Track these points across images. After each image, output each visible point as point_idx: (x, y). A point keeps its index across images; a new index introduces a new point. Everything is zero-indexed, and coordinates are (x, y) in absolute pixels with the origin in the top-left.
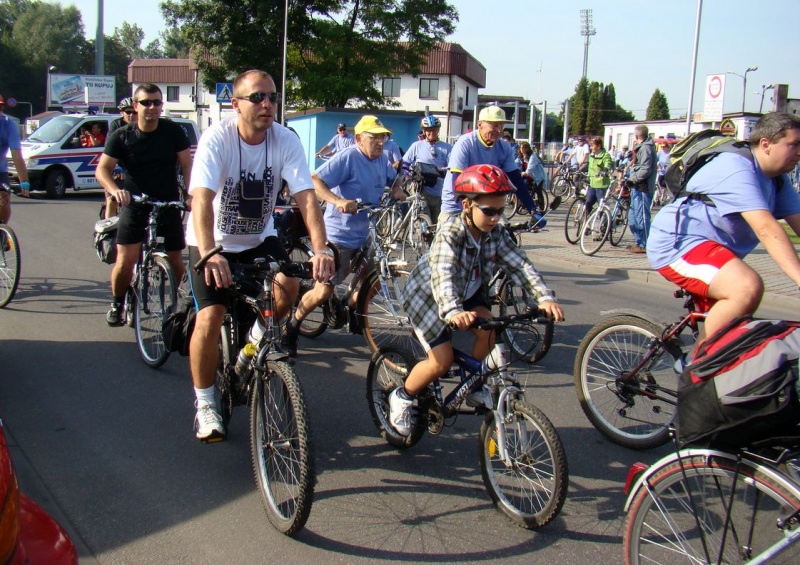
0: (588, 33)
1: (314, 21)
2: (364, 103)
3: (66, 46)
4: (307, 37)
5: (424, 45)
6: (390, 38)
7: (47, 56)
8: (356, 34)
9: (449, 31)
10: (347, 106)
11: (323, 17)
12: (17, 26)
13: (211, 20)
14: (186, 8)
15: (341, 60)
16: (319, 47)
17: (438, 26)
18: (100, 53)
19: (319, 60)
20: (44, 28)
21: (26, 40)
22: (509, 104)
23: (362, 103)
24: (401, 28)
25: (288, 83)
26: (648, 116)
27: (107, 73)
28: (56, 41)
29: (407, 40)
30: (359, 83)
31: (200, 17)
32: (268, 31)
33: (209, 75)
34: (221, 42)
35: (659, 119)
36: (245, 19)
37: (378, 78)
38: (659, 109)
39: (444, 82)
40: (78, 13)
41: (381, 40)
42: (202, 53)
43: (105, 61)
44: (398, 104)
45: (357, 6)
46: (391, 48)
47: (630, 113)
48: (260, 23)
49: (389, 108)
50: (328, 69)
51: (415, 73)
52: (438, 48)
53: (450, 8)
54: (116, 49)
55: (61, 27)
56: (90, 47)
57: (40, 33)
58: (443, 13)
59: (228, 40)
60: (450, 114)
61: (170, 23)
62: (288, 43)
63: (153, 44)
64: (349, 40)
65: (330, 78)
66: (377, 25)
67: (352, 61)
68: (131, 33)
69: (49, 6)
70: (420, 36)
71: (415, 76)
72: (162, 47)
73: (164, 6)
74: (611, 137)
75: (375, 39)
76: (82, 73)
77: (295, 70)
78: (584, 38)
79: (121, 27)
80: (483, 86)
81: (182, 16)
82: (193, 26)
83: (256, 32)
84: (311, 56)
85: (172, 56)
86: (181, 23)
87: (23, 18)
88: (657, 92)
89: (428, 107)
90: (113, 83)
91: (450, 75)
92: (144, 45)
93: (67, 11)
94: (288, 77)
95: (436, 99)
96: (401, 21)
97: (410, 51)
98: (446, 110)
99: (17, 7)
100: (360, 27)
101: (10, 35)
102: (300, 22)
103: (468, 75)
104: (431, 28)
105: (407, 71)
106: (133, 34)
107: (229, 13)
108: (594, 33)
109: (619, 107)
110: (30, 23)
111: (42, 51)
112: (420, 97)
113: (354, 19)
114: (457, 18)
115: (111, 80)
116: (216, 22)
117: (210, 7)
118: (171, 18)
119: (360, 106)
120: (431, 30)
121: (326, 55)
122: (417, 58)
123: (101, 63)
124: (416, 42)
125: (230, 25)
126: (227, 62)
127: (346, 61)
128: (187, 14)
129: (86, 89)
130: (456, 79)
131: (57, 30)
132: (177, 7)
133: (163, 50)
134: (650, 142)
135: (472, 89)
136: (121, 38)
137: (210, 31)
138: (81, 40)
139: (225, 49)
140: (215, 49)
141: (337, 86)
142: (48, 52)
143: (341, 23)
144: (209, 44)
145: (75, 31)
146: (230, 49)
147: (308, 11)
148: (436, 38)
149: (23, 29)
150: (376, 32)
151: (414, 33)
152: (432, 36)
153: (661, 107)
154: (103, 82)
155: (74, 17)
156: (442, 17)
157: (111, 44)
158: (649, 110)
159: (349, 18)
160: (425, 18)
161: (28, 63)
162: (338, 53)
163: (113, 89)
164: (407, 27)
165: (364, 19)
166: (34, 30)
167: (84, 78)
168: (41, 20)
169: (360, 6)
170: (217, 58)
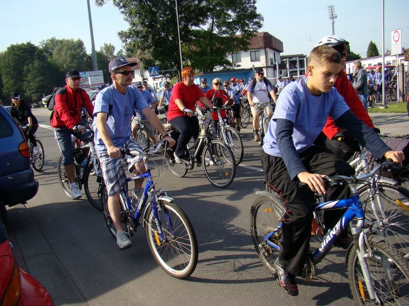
0: (333, 17)
1: (193, 30)
2: (223, 67)
3: (78, 59)
4: (191, 39)
5: (249, 35)
6: (231, 34)
7: (70, 65)
8: (215, 34)
9: (260, 26)
10: (214, 70)
11: (197, 28)
12: (54, 52)
13: (143, 37)
14: (130, 33)
15: (209, 48)
16: (197, 43)
17: (254, 25)
18: (95, 60)
19: (198, 50)
20: (67, 52)
21: (59, 58)
22: (294, 59)
23: (222, 68)
24: (236, 28)
25: (184, 63)
26: (367, 55)
27: (99, 69)
28: (73, 57)
29: (240, 34)
30: (219, 58)
31: (137, 36)
32: (171, 39)
33: (145, 64)
34: (149, 47)
35: (374, 56)
36: (159, 34)
37: (228, 54)
38: (373, 51)
39: (262, 52)
40: (82, 42)
41: (227, 35)
42: (141, 54)
43: (98, 63)
44: (239, 66)
45: (213, 21)
46: (233, 39)
47: (359, 55)
48: (167, 36)
49: (235, 68)
50: (202, 53)
51: (246, 50)
52: (255, 36)
53: (259, 15)
54: (102, 57)
55: (75, 50)
56: (90, 58)
57: (66, 54)
58: (256, 18)
59: (152, 46)
60: (267, 67)
61: (124, 42)
62: (181, 43)
63: (120, 52)
64: (211, 37)
65: (204, 57)
66: (224, 29)
67: (214, 48)
68: (108, 48)
69: (68, 41)
70: (246, 31)
71: (246, 51)
72: (124, 53)
73: (120, 34)
74: (349, 68)
75: (224, 36)
76: (88, 71)
77: (187, 56)
78: (331, 21)
79: (103, 46)
80: (282, 51)
81: (129, 37)
82: (135, 41)
83: (165, 39)
84: (194, 48)
85: (130, 56)
86: (129, 41)
87: (56, 48)
88: (371, 43)
89: (254, 66)
90: (102, 73)
91: (265, 48)
92: (115, 53)
93: (76, 42)
94: (183, 60)
95: (259, 60)
96: (236, 25)
97: (242, 39)
98: (265, 65)
99: (53, 43)
100: (216, 31)
101: (52, 57)
102: (186, 32)
103: (274, 47)
104: (250, 26)
105: (242, 49)
106: (110, 49)
107: (151, 32)
108: (336, 17)
109: (352, 53)
110: (60, 50)
111: (67, 63)
112: (251, 61)
113: (212, 27)
114: (263, 20)
115: (101, 72)
116: (145, 37)
117: (142, 31)
118: (124, 39)
119: (221, 69)
120: (251, 27)
121: (201, 47)
122: (246, 42)
123: (96, 65)
124: (245, 34)
125: (152, 39)
126: (153, 56)
127: (211, 49)
128: (131, 36)
129: (89, 78)
130: (268, 50)
131: (73, 52)
132: (126, 33)
133: (125, 54)
134: (363, 69)
135: (276, 53)
136: (104, 51)
137: (143, 43)
138: (85, 55)
139: (151, 50)
140: (146, 51)
141: (208, 61)
142: (70, 63)
143: (206, 30)
144: (143, 50)
145: (81, 51)
146: (154, 50)
147: (189, 26)
148: (254, 31)
149: (57, 54)
150: (224, 32)
151: (243, 30)
152: (252, 30)
153: (374, 50)
154: (97, 74)
155: (80, 44)
156: (256, 20)
157: (99, 55)
158: (368, 52)
159: (210, 27)
160: (247, 22)
161: (61, 69)
162: (207, 45)
163: (103, 76)
164: (239, 27)
165: (218, 27)
166: (63, 53)
167: (88, 73)
168: (65, 48)
169: (214, 20)
170: (148, 55)
